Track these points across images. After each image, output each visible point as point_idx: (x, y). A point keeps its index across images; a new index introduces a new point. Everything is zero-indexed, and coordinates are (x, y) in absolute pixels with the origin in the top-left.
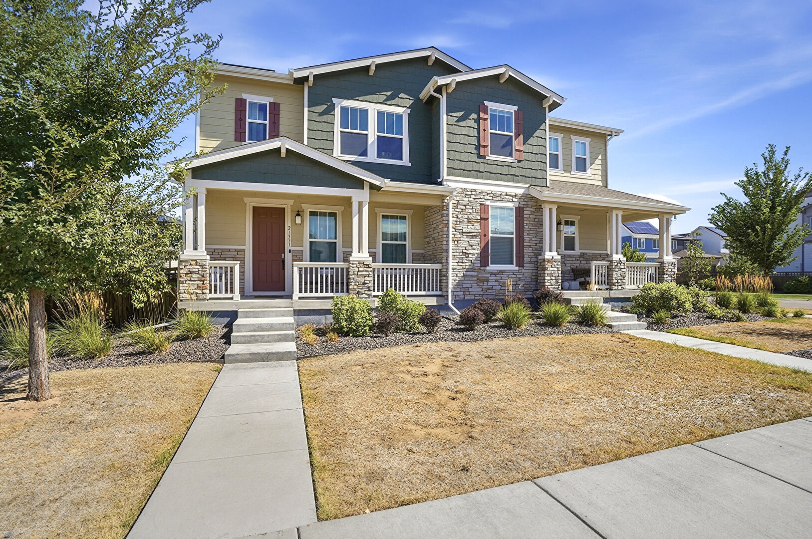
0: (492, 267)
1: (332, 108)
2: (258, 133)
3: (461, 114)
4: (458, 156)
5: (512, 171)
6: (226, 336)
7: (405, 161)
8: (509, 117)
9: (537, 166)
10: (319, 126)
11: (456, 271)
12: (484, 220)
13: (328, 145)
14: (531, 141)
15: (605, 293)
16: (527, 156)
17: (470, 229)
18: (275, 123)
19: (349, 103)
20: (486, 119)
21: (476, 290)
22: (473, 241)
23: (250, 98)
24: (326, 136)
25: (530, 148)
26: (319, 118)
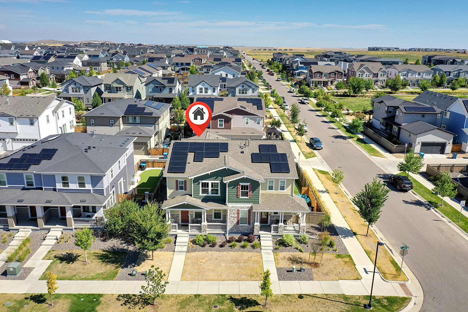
0: (240, 225)
1: (199, 183)
2: (181, 188)
3: (232, 187)
4: (231, 198)
5: (248, 200)
6: (175, 243)
7: (219, 195)
8: (247, 186)
9: (256, 198)
10: (196, 188)
11: (229, 226)
12: (238, 213)
13: (198, 192)
14: (255, 192)
15: (275, 234)
16: (253, 196)
17: (234, 216)
18: (185, 185)
19: (204, 181)
20: (240, 188)
21: (235, 230)
22: (234, 219)
23: (179, 180)
24: (198, 190)
25: (254, 194)
26: (196, 186)
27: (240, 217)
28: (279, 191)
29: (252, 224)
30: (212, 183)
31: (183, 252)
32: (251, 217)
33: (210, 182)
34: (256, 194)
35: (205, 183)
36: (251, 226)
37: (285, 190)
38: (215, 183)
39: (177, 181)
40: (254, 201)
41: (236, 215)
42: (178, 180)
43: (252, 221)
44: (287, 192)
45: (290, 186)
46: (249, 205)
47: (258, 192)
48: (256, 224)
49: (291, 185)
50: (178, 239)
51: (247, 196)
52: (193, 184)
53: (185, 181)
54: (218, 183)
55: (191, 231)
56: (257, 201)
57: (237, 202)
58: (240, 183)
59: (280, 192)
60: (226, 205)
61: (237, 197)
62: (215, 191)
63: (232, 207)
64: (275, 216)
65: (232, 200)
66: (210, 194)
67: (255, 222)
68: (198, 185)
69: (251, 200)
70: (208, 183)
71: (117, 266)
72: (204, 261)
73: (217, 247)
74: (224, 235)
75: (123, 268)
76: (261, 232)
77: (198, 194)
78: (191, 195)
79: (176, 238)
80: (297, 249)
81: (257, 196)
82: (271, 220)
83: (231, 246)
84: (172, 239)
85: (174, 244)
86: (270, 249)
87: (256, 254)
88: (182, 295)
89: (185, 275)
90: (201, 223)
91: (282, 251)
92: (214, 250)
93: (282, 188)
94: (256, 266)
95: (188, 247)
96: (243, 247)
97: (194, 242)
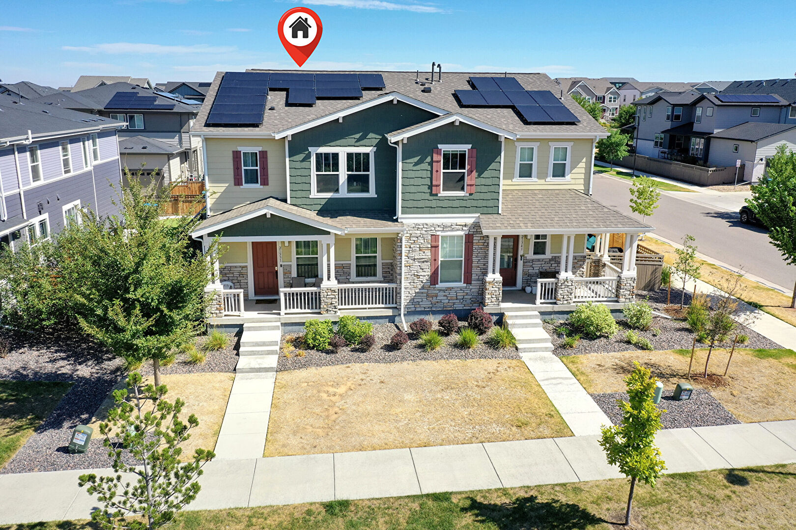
0: (441, 285)
1: (309, 156)
2: (252, 178)
3: (416, 159)
4: (412, 196)
5: (464, 203)
6: (237, 347)
7: (372, 193)
8: (463, 156)
9: (488, 196)
10: (299, 172)
11: (408, 290)
12: (435, 247)
13: (305, 187)
14: (484, 175)
15: (549, 308)
16: (479, 189)
17: (422, 255)
18: (264, 168)
19: (323, 150)
20: (439, 162)
21: (426, 304)
22: (424, 265)
23: (243, 149)
24: (304, 179)
25: (483, 181)
26: (298, 165)
27: (440, 259)
28: (550, 179)
29: (478, 280)
30: (350, 156)
31: (267, 370)
32: (475, 259)
33: (343, 152)
34: (489, 182)
35: (327, 155)
36: (474, 287)
37: (568, 177)
38: (358, 155)
39: (236, 155)
40: (484, 203)
41: (428, 254)
42: (239, 149)
43: (475, 272)
44: (573, 182)
45: (582, 165)
46: (469, 219)
47: (494, 173)
48: (490, 277)
49: (584, 160)
50: (246, 337)
51: (463, 189)
52: (287, 160)
53: (264, 154)
54: (367, 155)
55: (288, 311)
56: (490, 203)
57: (431, 210)
58: (440, 146)
59: (552, 183)
60: (396, 220)
61: (431, 194)
62: (358, 182)
63: (417, 227)
64: (539, 260)
65: (415, 204)
66: (343, 192)
67: (485, 274)
68: (304, 164)
69: (475, 203)
70: (336, 156)
71: (18, 423)
72: (342, 390)
73: (376, 350)
74: (391, 319)
75: (39, 429)
76: (504, 305)
77: (304, 194)
78: (285, 201)
79: (239, 334)
80: (629, 342)
81: (492, 188)
82: (524, 273)
83: (422, 346)
84: (229, 338)
85: (235, 352)
86: (546, 349)
87: (507, 363)
88: (275, 510)
89: (279, 436)
90: (317, 284)
91: (586, 350)
92: (369, 360)
93: (560, 171)
94: (520, 393)
95: (283, 358)
96: (463, 345)
97: (299, 343)
